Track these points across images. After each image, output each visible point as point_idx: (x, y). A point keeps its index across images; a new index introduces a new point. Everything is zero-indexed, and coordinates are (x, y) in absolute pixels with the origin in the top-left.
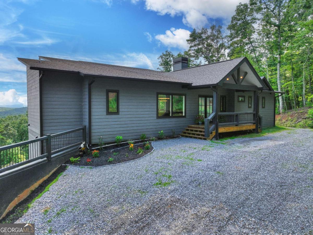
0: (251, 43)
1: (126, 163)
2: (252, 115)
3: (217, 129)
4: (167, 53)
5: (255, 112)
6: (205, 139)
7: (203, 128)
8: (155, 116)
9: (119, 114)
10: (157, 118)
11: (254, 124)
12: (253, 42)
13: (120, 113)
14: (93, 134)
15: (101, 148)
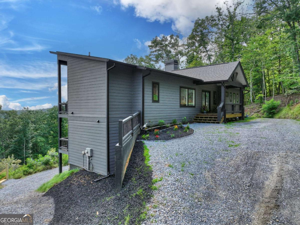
0: (207, 51)
1: (187, 137)
2: (239, 106)
3: (225, 115)
4: (132, 56)
5: (241, 104)
6: (218, 123)
7: (216, 115)
8: (179, 105)
9: (159, 103)
10: (180, 107)
11: (240, 113)
12: (208, 51)
13: (160, 101)
14: (145, 118)
15: (151, 129)
